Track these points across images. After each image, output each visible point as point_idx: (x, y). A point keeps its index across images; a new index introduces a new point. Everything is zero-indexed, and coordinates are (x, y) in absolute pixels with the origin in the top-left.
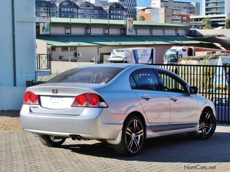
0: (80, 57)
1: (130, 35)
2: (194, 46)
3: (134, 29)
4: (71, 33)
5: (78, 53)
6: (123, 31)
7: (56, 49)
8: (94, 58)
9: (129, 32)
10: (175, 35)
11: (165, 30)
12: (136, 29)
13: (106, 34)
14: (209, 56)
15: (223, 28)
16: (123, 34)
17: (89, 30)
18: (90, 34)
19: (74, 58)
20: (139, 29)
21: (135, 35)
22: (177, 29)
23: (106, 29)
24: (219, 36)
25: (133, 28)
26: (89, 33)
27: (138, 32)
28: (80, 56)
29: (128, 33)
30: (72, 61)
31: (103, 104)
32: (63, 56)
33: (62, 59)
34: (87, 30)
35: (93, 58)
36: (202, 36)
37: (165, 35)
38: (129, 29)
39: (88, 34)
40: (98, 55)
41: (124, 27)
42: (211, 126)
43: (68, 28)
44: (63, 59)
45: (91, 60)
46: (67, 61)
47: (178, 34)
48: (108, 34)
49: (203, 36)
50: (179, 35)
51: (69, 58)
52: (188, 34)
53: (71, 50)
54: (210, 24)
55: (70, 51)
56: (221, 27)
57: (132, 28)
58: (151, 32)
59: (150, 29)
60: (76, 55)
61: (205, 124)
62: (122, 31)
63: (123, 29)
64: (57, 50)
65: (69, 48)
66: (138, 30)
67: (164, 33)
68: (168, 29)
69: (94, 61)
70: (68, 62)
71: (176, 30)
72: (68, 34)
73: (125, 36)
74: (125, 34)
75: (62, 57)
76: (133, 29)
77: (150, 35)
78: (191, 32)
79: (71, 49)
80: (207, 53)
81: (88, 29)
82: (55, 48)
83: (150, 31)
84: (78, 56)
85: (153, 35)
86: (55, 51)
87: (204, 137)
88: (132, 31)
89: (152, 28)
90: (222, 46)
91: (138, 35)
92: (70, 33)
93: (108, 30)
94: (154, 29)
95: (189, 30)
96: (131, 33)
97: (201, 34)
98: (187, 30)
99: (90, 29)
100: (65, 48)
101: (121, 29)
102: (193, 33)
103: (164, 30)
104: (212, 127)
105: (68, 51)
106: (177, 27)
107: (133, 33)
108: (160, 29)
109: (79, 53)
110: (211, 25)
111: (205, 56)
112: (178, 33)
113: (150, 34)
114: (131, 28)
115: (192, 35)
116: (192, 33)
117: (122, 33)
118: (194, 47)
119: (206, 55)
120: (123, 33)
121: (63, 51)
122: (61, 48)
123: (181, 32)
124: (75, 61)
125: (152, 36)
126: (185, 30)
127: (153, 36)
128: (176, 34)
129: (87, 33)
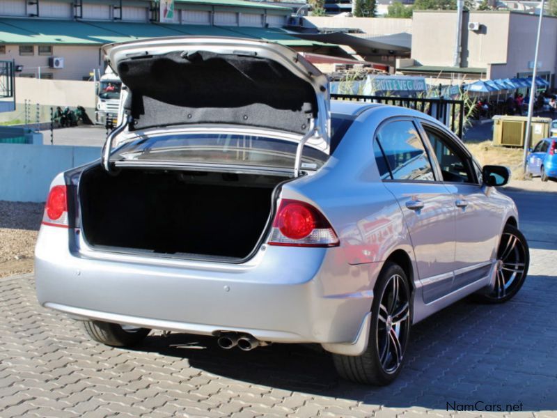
0: (61, 68)
1: (168, 22)
2: (304, 51)
3: (175, 9)
4: (37, 15)
5: (55, 59)
6: (152, 14)
7: (7, 48)
8: (94, 70)
9: (165, 16)
10: (260, 26)
11: (240, 14)
12: (180, 11)
13: (116, 19)
14: (341, 74)
15: (351, 16)
16: (151, 20)
17: (79, 8)
18: (81, 17)
19: (47, 70)
20: (185, 10)
21: (178, 23)
22: (266, 13)
23: (116, 8)
24: (350, 32)
25: (173, 7)
26: (79, 15)
27: (183, 18)
28: (61, 65)
29: (163, 19)
30: (43, 76)
31: (324, 235)
32: (22, 66)
33: (20, 71)
34: (74, 9)
35: (93, 72)
36: (315, 30)
37: (241, 25)
38: (166, 11)
39: (76, 17)
40: (100, 64)
41: (154, 5)
42: (516, 268)
43: (32, 3)
44: (21, 73)
45: (86, 75)
46: (32, 76)
47: (267, 25)
48: (121, 19)
49: (319, 31)
50: (269, 26)
51: (37, 69)
52: (286, 25)
53: (39, 51)
54: (323, 6)
55: (39, 54)
56: (345, 14)
57: (171, 8)
58: (211, 19)
59: (210, 12)
60: (51, 63)
61: (504, 262)
62: (150, 13)
63: (151, 10)
64: (9, 51)
65: (36, 49)
66: (183, 12)
67: (237, 22)
68: (247, 13)
69: (95, 79)
70: (34, 79)
71: (262, 15)
72: (32, 15)
73: (156, 24)
74: (155, 20)
75: (20, 68)
76: (173, 11)
77: (208, 24)
78: (293, 22)
79: (41, 49)
80: (337, 66)
81: (76, 6)
82: (4, 47)
83: (210, 16)
84: (55, 66)
85: (215, 24)
86: (5, 52)
87: (499, 297)
88: (170, 16)
89: (213, 10)
90: (358, 54)
91: (183, 23)
92: (35, 13)
93: (119, 10)
94: (217, 12)
95: (288, 17)
96: (169, 19)
97: (314, 25)
98: (285, 17)
99: (81, 6)
100: (26, 48)
101: (147, 8)
102: (297, 25)
103: (237, 14)
104: (519, 271)
105: (33, 54)
106: (265, 9)
107: (174, 19)
108: (230, 12)
109: (58, 59)
110: (324, 8)
111: (333, 73)
112: (267, 22)
113: (210, 21)
114: (169, 9)
115: (297, 27)
116: (295, 23)
117: (150, 17)
118: (306, 53)
119: (334, 71)
120: (152, 17)
121: (22, 53)
122: (17, 48)
123: (273, 21)
124: (50, 77)
125: (214, 26)
126: (280, 16)
127: (216, 26)
128: (262, 23)
129: (75, 14)
